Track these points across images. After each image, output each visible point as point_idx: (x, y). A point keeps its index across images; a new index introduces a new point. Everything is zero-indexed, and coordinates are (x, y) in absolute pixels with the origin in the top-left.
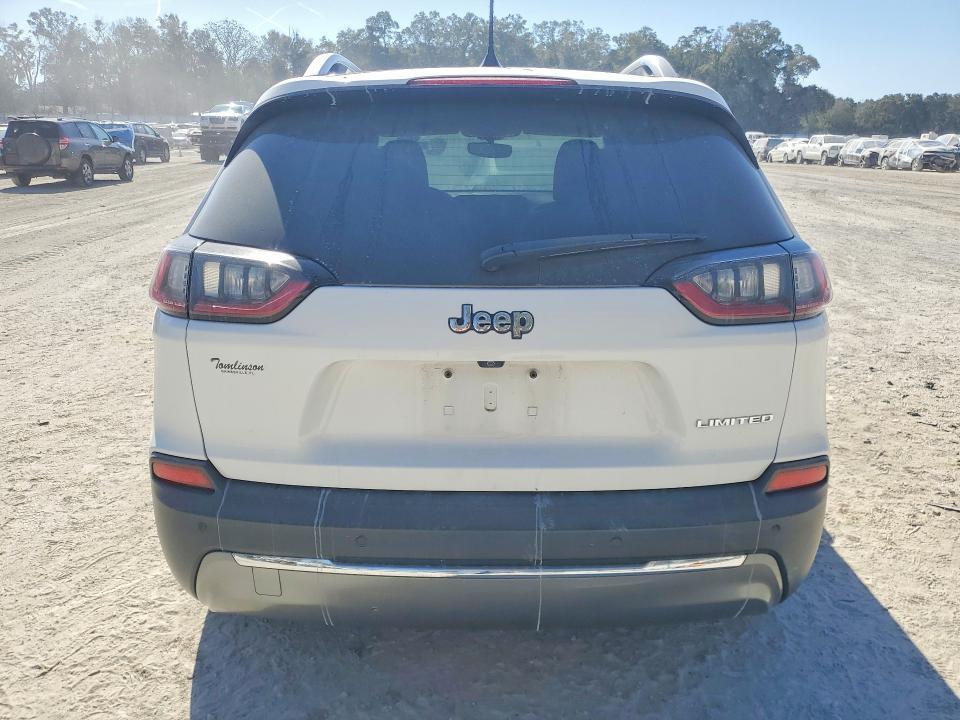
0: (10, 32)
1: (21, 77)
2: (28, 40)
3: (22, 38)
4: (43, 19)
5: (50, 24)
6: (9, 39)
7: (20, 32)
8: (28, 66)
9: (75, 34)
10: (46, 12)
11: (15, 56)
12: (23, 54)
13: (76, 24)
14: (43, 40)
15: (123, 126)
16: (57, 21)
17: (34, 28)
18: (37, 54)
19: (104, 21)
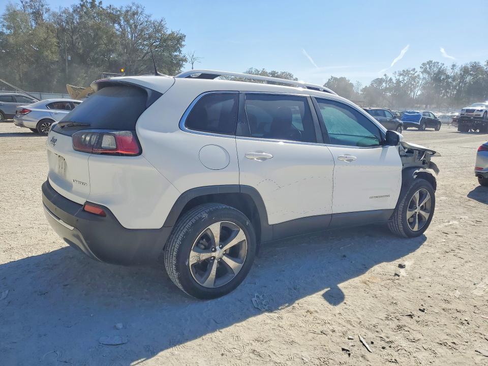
0: (411, 72)
1: (411, 91)
2: (419, 75)
3: (416, 74)
4: (428, 66)
5: (430, 69)
6: (410, 75)
7: (416, 72)
8: (415, 88)
9: (441, 72)
10: (430, 62)
11: (411, 82)
12: (415, 82)
13: (443, 67)
14: (426, 76)
15: (418, 113)
16: (434, 66)
17: (422, 70)
18: (420, 82)
19: (457, 65)
